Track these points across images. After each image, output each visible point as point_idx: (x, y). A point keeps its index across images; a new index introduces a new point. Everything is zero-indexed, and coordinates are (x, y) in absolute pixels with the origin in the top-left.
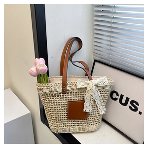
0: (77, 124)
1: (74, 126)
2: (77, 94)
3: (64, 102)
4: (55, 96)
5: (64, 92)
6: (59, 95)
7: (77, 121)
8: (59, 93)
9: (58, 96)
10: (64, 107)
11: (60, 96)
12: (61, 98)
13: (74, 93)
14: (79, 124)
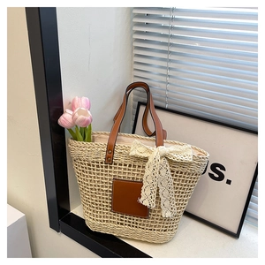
0: (127, 223)
1: (122, 224)
2: (132, 168)
3: (106, 179)
4: (93, 166)
5: (109, 160)
6: (100, 164)
7: (128, 217)
8: (99, 160)
9: (98, 166)
10: (106, 187)
11: (102, 167)
12: (102, 171)
13: (125, 165)
14: (131, 224)
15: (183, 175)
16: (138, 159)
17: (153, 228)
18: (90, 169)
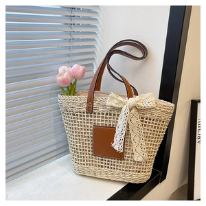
0: (107, 165)
1: (102, 166)
2: (108, 116)
3: (88, 126)
4: (77, 115)
5: (90, 110)
6: (82, 114)
7: (107, 159)
8: (82, 111)
9: (81, 116)
11: (84, 116)
12: (84, 119)
13: (103, 114)
14: (109, 166)
15: (151, 121)
16: (113, 108)
17: (128, 169)
18: (74, 118)
